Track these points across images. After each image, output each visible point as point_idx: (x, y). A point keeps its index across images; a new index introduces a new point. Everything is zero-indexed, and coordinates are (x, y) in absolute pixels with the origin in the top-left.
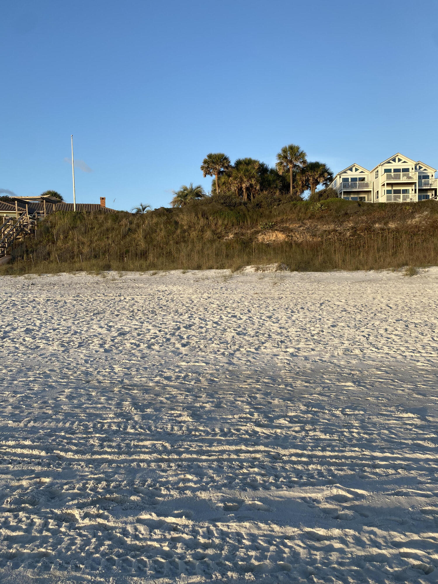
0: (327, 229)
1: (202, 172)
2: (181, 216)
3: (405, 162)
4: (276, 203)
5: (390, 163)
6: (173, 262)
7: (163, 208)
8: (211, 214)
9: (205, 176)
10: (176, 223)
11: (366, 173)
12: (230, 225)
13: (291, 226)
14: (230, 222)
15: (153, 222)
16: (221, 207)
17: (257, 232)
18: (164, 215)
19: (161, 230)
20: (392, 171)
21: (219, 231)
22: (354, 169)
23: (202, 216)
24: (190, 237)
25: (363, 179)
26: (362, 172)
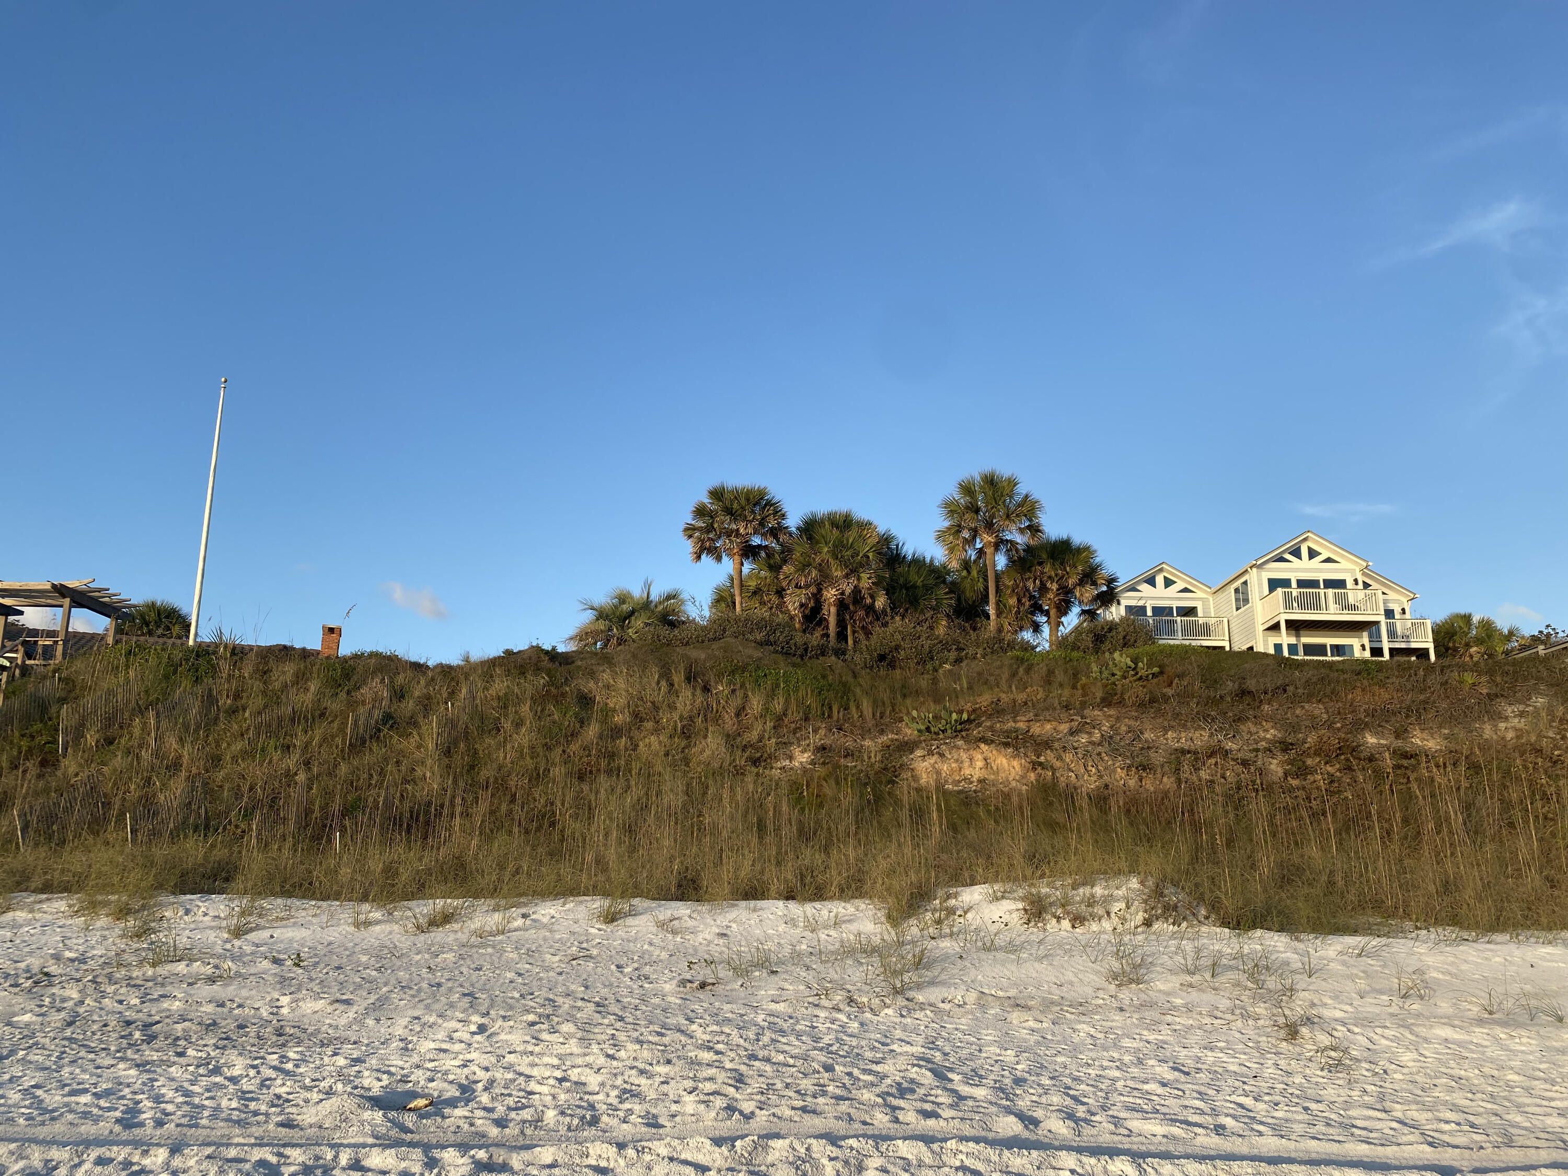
0: (1184, 743)
1: (689, 546)
2: (606, 676)
3: (1329, 560)
4: (953, 655)
5: (1281, 559)
6: (555, 854)
7: (537, 649)
8: (720, 676)
9: (699, 557)
10: (585, 701)
11: (1199, 594)
12: (794, 715)
13: (1036, 729)
14: (793, 706)
15: (492, 692)
16: (757, 654)
17: (908, 747)
18: (538, 670)
19: (518, 724)
20: (1294, 584)
21: (754, 735)
22: (1160, 580)
23: (688, 679)
24: (638, 758)
25: (1191, 611)
26: (1186, 590)
